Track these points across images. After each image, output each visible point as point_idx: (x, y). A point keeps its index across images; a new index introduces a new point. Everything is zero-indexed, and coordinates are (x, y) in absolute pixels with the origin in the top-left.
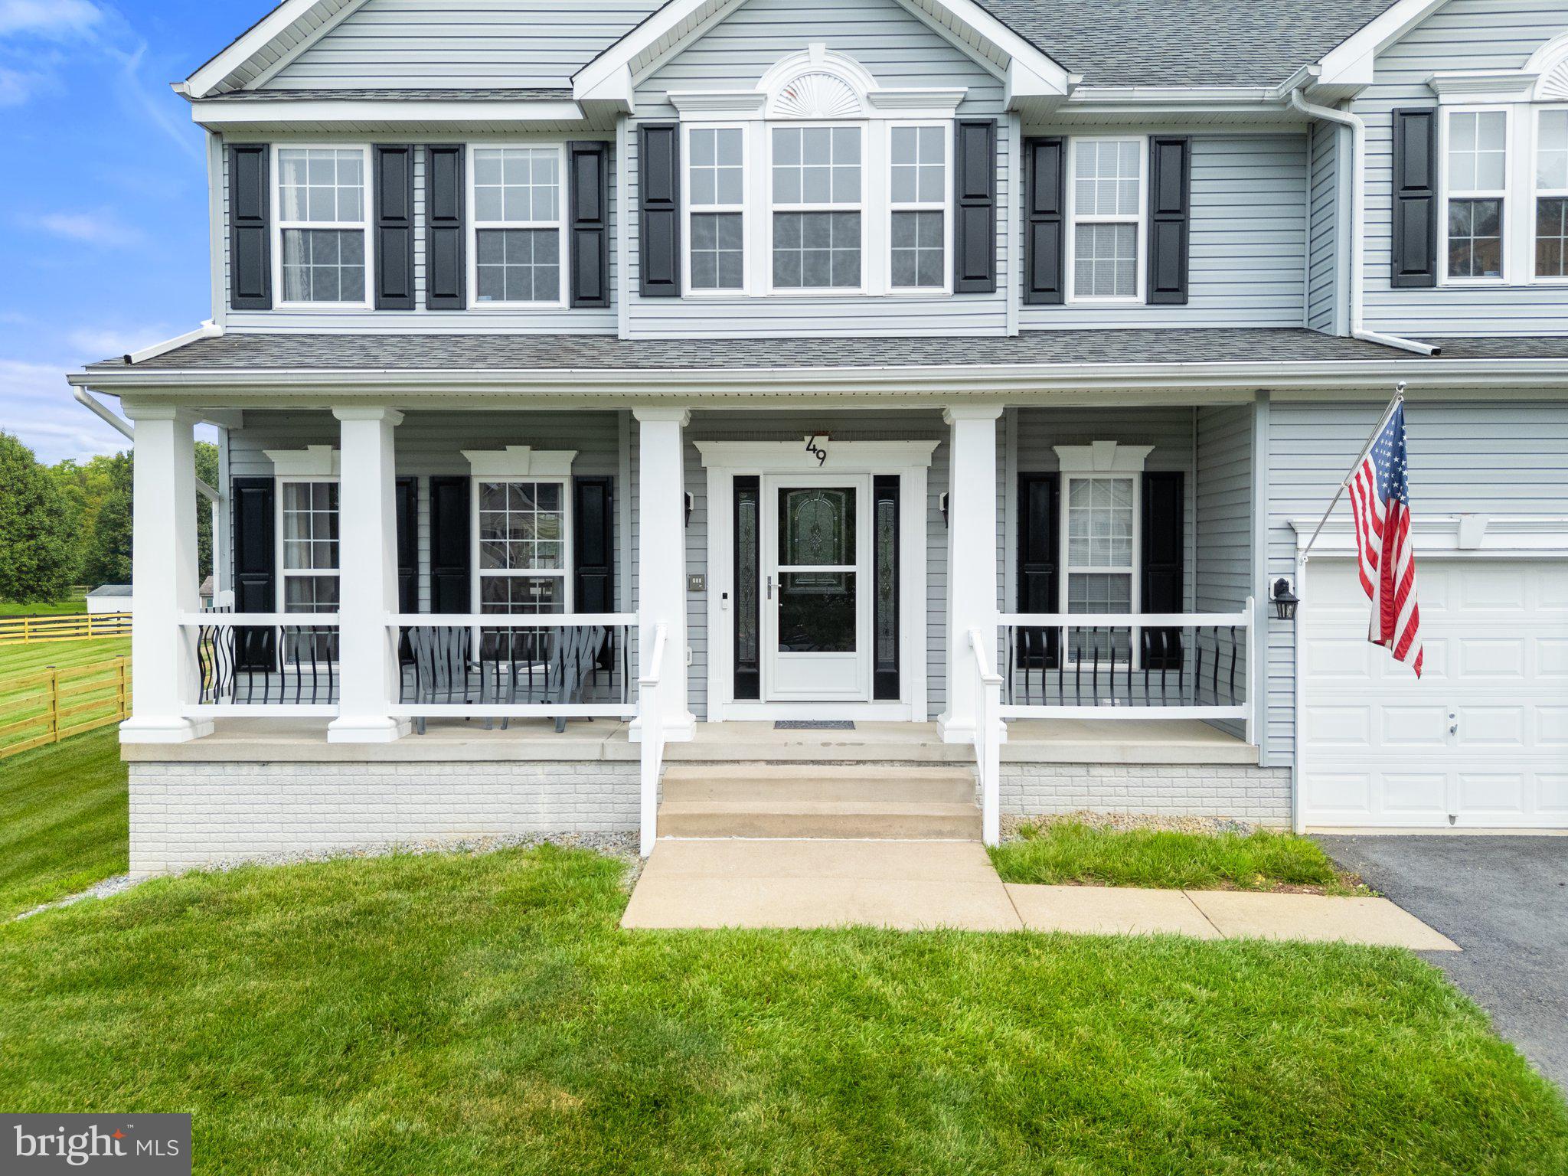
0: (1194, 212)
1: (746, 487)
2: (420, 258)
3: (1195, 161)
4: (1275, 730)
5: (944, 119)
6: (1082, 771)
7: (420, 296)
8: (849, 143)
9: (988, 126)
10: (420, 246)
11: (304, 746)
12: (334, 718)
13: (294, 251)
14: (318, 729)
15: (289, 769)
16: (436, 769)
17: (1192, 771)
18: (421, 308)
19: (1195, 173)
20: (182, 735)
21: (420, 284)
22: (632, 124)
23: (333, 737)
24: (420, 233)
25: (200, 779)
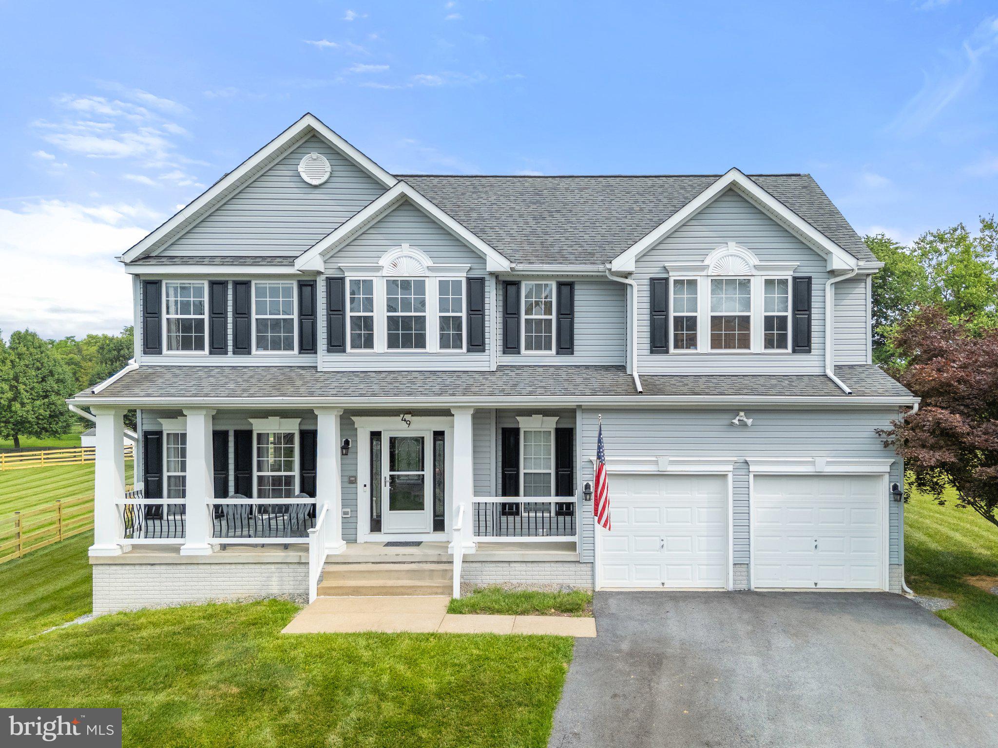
0: (577, 314)
1: (375, 435)
2: (230, 331)
3: (576, 292)
4: (586, 546)
5: (462, 277)
6: (506, 565)
7: (230, 348)
8: (420, 286)
9: (482, 280)
10: (230, 326)
11: (170, 556)
12: (184, 544)
13: (173, 327)
14: (176, 549)
15: (163, 567)
16: (228, 567)
17: (553, 564)
18: (230, 354)
19: (576, 298)
20: (118, 553)
21: (230, 343)
22: (323, 277)
23: (183, 553)
24: (230, 320)
25: (124, 572)
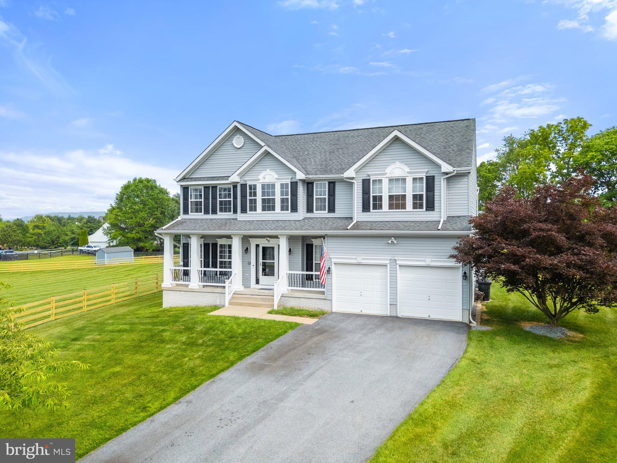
0: (336, 195)
1: (257, 246)
2: (210, 205)
3: (336, 186)
4: (329, 293)
5: (289, 182)
6: (298, 299)
7: (210, 212)
8: (273, 186)
9: (296, 183)
10: (210, 203)
11: (185, 289)
12: (190, 284)
13: (193, 204)
14: (187, 286)
15: (184, 292)
16: (203, 293)
17: (316, 300)
18: (210, 214)
19: (336, 188)
20: (171, 286)
21: (210, 210)
22: (239, 184)
23: (189, 287)
24: (210, 201)
25: (172, 293)
